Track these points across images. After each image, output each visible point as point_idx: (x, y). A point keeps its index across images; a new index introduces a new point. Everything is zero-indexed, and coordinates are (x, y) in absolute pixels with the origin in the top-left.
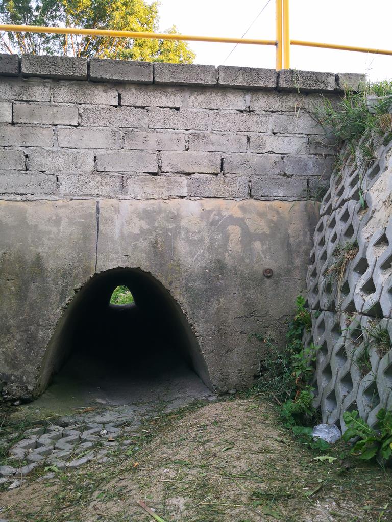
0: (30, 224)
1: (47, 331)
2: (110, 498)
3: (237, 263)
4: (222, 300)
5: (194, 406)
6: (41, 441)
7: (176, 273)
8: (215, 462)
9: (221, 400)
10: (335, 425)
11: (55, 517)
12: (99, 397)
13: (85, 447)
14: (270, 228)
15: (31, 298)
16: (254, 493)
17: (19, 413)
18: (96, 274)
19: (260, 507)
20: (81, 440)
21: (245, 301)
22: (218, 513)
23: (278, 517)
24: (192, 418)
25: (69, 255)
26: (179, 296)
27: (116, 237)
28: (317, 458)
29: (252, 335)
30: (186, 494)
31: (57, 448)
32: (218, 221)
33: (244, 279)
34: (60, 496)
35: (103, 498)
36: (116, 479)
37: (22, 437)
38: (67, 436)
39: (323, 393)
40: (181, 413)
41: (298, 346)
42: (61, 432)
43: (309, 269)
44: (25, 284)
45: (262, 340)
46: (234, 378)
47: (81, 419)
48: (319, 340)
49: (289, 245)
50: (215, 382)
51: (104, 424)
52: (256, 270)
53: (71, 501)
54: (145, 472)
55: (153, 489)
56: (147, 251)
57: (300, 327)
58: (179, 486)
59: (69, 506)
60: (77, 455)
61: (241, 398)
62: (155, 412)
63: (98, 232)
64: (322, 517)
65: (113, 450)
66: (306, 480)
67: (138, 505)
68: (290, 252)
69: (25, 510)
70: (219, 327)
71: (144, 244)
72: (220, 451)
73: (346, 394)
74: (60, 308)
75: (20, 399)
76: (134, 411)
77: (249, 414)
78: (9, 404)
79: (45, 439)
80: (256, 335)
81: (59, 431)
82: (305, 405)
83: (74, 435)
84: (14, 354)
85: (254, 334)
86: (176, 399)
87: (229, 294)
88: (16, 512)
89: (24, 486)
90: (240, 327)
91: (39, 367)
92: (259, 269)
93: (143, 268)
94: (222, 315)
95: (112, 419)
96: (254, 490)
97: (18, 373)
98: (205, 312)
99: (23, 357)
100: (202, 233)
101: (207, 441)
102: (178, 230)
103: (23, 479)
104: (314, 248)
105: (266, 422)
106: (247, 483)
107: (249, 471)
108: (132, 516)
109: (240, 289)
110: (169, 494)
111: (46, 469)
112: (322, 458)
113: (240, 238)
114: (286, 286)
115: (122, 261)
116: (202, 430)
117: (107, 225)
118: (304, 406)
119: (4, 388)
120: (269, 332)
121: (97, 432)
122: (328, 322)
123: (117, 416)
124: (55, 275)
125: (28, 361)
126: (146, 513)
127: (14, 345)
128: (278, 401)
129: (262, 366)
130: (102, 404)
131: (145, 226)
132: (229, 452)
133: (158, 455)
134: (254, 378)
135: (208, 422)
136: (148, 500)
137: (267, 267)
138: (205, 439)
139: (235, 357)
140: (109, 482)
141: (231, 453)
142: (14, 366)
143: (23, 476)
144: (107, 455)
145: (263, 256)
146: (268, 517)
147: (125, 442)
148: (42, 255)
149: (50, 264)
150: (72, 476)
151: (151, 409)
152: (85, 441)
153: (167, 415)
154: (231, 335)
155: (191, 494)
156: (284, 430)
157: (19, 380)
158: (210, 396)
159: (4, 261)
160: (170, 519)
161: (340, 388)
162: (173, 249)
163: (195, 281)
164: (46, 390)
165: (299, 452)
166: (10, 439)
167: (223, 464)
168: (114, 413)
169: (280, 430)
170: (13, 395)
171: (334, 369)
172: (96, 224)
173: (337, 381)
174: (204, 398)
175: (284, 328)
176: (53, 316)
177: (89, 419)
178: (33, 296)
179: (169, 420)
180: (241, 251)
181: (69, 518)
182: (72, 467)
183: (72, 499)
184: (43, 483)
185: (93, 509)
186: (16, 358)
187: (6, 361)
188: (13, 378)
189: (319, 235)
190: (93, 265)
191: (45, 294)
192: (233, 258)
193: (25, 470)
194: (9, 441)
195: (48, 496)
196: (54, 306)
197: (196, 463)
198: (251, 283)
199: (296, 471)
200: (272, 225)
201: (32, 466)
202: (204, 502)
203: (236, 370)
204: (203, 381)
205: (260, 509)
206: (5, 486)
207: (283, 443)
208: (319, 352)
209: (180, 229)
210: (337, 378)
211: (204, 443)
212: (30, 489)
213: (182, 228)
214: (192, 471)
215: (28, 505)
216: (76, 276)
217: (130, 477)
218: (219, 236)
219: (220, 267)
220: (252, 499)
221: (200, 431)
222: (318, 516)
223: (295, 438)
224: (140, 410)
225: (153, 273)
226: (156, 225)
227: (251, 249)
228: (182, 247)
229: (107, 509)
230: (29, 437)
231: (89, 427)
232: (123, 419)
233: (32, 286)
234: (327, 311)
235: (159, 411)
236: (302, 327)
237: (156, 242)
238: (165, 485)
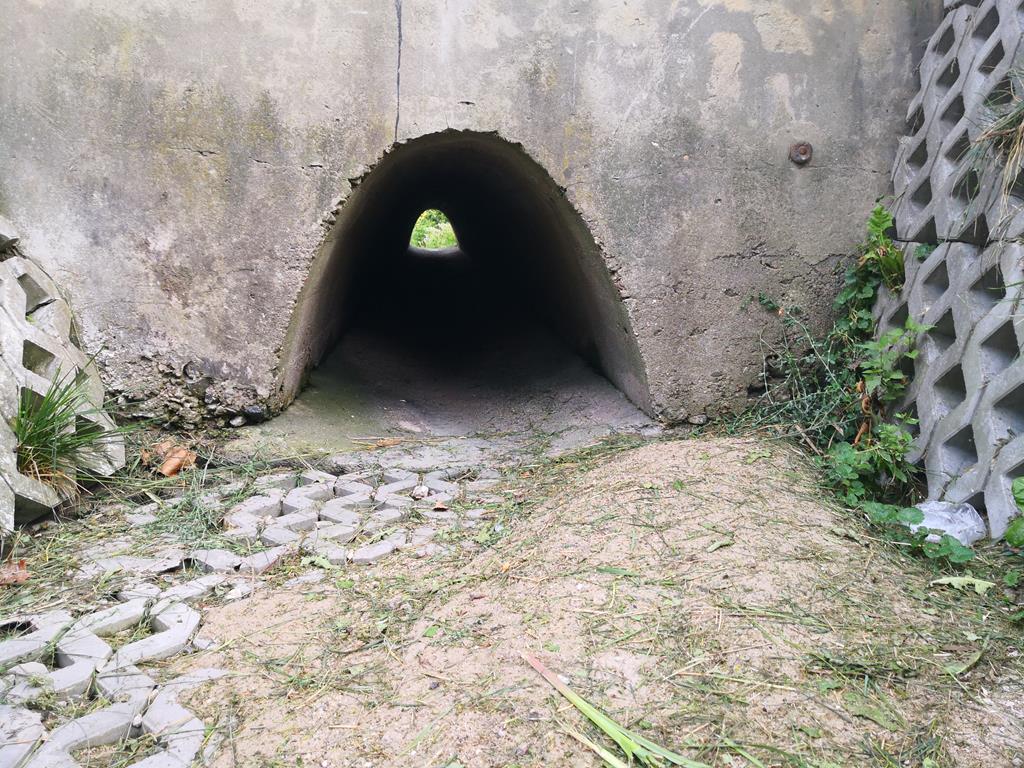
0: (242, 20)
1: (293, 271)
2: (453, 640)
3: (726, 128)
4: (686, 216)
5: (612, 446)
6: (289, 501)
7: (580, 148)
8: (696, 575)
9: (672, 435)
10: (967, 505)
11: (330, 673)
12: (406, 420)
13: (385, 519)
14: (816, 41)
15: (254, 196)
16: (816, 659)
17: (243, 442)
18: (396, 146)
19: (838, 695)
20: (375, 505)
21: (742, 219)
22: (730, 701)
23: (888, 724)
24: (617, 470)
25: (335, 97)
26: (586, 202)
27: (443, 56)
28: (945, 580)
29: (752, 298)
30: (637, 646)
31: (326, 519)
32: (688, 21)
33: (744, 167)
34: (340, 625)
35: (436, 638)
36: (464, 597)
37: (252, 491)
38: (344, 493)
39: (932, 434)
40: (585, 458)
41: (864, 325)
42: (331, 485)
43: (903, 146)
44: (239, 163)
45: (774, 310)
46: (703, 393)
47: (372, 460)
48: (925, 310)
49: (858, 84)
50: (660, 399)
51: (421, 472)
52: (772, 144)
53: (366, 640)
54: (530, 585)
55: (557, 628)
56: (515, 91)
57: (869, 281)
58: (620, 625)
59: (360, 649)
60: (369, 535)
61: (718, 434)
62: (527, 453)
63: (400, 43)
64: (1006, 734)
65: (447, 529)
66: (934, 633)
67: (524, 663)
68: (859, 103)
69: (262, 649)
70: (676, 278)
71: (507, 75)
72: (704, 549)
73: (1006, 436)
74: (320, 221)
75: (242, 413)
76: (482, 450)
77: (752, 470)
78: (221, 423)
79: (298, 497)
80: (761, 299)
81: (326, 482)
82: (893, 457)
83: (360, 493)
84: (225, 318)
85: (756, 296)
86: (569, 429)
87: (705, 201)
88: (244, 654)
89: (260, 595)
90: (724, 280)
91: (279, 350)
92: (781, 143)
93: (504, 134)
94: (685, 250)
95: (436, 462)
96: (809, 650)
97: (236, 360)
98: (645, 243)
99: (242, 327)
100: (646, 50)
101: (668, 525)
102: (589, 43)
103: (257, 581)
104: (921, 94)
105: (796, 488)
106: (787, 632)
107: (787, 601)
108: (513, 689)
109: (732, 190)
110: (597, 643)
111: (306, 561)
112: (957, 581)
113: (740, 66)
114: (841, 186)
115: (455, 114)
116: (648, 499)
117: (422, 27)
118: (889, 459)
119: (207, 390)
120: (792, 294)
121: (407, 490)
122: (958, 267)
123: (446, 458)
124: (305, 146)
125: (255, 334)
126: (546, 685)
127: (224, 299)
128: (812, 445)
129: (769, 369)
130: (414, 433)
131: (512, 31)
132: (725, 553)
133: (553, 551)
134: (749, 393)
135: (659, 483)
136: (546, 652)
137: (799, 139)
138: (662, 519)
139: (708, 346)
140: (447, 602)
141: (732, 556)
142: (226, 346)
143: (257, 573)
144: (434, 539)
145: (791, 111)
146: (865, 722)
147: (470, 513)
148: (273, 95)
149: (293, 119)
150: (362, 580)
151: (517, 448)
152: (384, 506)
153: (554, 462)
154: (704, 298)
155: (651, 647)
156: (843, 510)
157: (239, 373)
158: (647, 426)
159: (190, 107)
160: (609, 704)
161: (991, 423)
162: (576, 89)
163: (625, 169)
164: (296, 398)
165: (895, 563)
166: (226, 493)
167: (717, 581)
168: (441, 453)
169: (833, 509)
170: (228, 405)
171: (973, 378)
172: (396, 24)
173: (983, 405)
174: (632, 430)
175: (828, 286)
176: (305, 239)
177: (389, 460)
178: (258, 190)
179: (561, 472)
180: (740, 99)
181: (361, 677)
182: (361, 560)
183: (366, 635)
184: (299, 593)
185: (417, 661)
186: (229, 327)
187: (208, 333)
188: (225, 369)
189: (936, 59)
190: (390, 123)
191: (284, 189)
192: (720, 114)
193: (260, 560)
194: (225, 498)
195: (312, 621)
196: (306, 217)
197: (650, 575)
198: (759, 177)
199: (902, 607)
200: (821, 32)
201: (273, 554)
202: (688, 670)
203: (710, 373)
204: (626, 396)
205: (837, 700)
206: (219, 593)
207: (852, 539)
208: (925, 339)
209: (595, 38)
210: (981, 398)
211: (659, 529)
212: (272, 602)
213: (598, 35)
214: (642, 593)
215: (269, 639)
216: (353, 150)
217: (496, 594)
218: (688, 59)
219: (688, 135)
220: (812, 673)
221: (646, 501)
222: (993, 729)
223: (873, 530)
224: (493, 449)
225: (528, 148)
226: (537, 27)
227: (762, 94)
228: (598, 86)
229: (449, 665)
230: (266, 491)
231: (388, 477)
232: (460, 464)
233: (256, 169)
234: (957, 241)
235: (536, 453)
236: (875, 283)
237: (537, 71)
238: (583, 622)
